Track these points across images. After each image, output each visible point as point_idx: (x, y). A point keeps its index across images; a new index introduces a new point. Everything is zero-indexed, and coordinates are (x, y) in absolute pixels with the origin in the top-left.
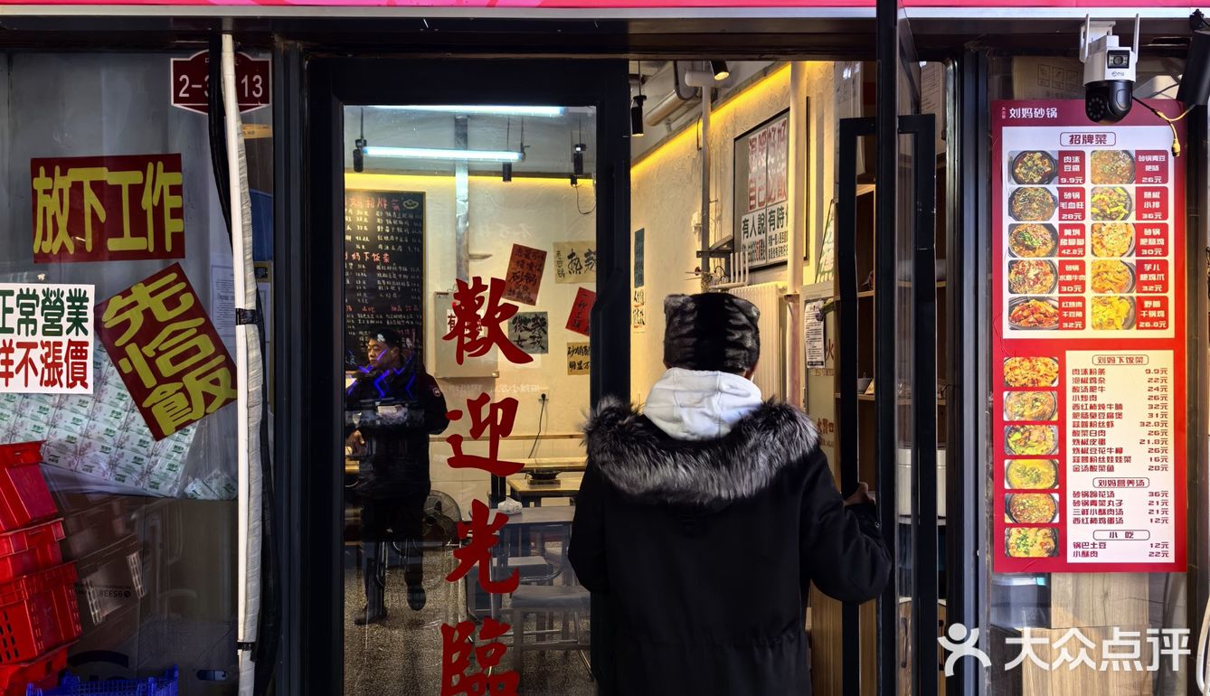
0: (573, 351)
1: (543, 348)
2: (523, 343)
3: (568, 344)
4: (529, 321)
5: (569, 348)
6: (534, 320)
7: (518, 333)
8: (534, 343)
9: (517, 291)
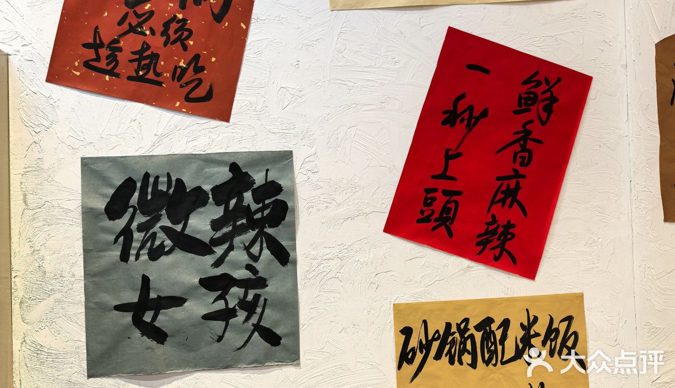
0: (425, 347)
1: (272, 338)
2: (166, 319)
3: (398, 310)
4: (198, 198)
5: (407, 332)
6: (222, 193)
7: (141, 264)
8: (226, 315)
9: (130, 44)
